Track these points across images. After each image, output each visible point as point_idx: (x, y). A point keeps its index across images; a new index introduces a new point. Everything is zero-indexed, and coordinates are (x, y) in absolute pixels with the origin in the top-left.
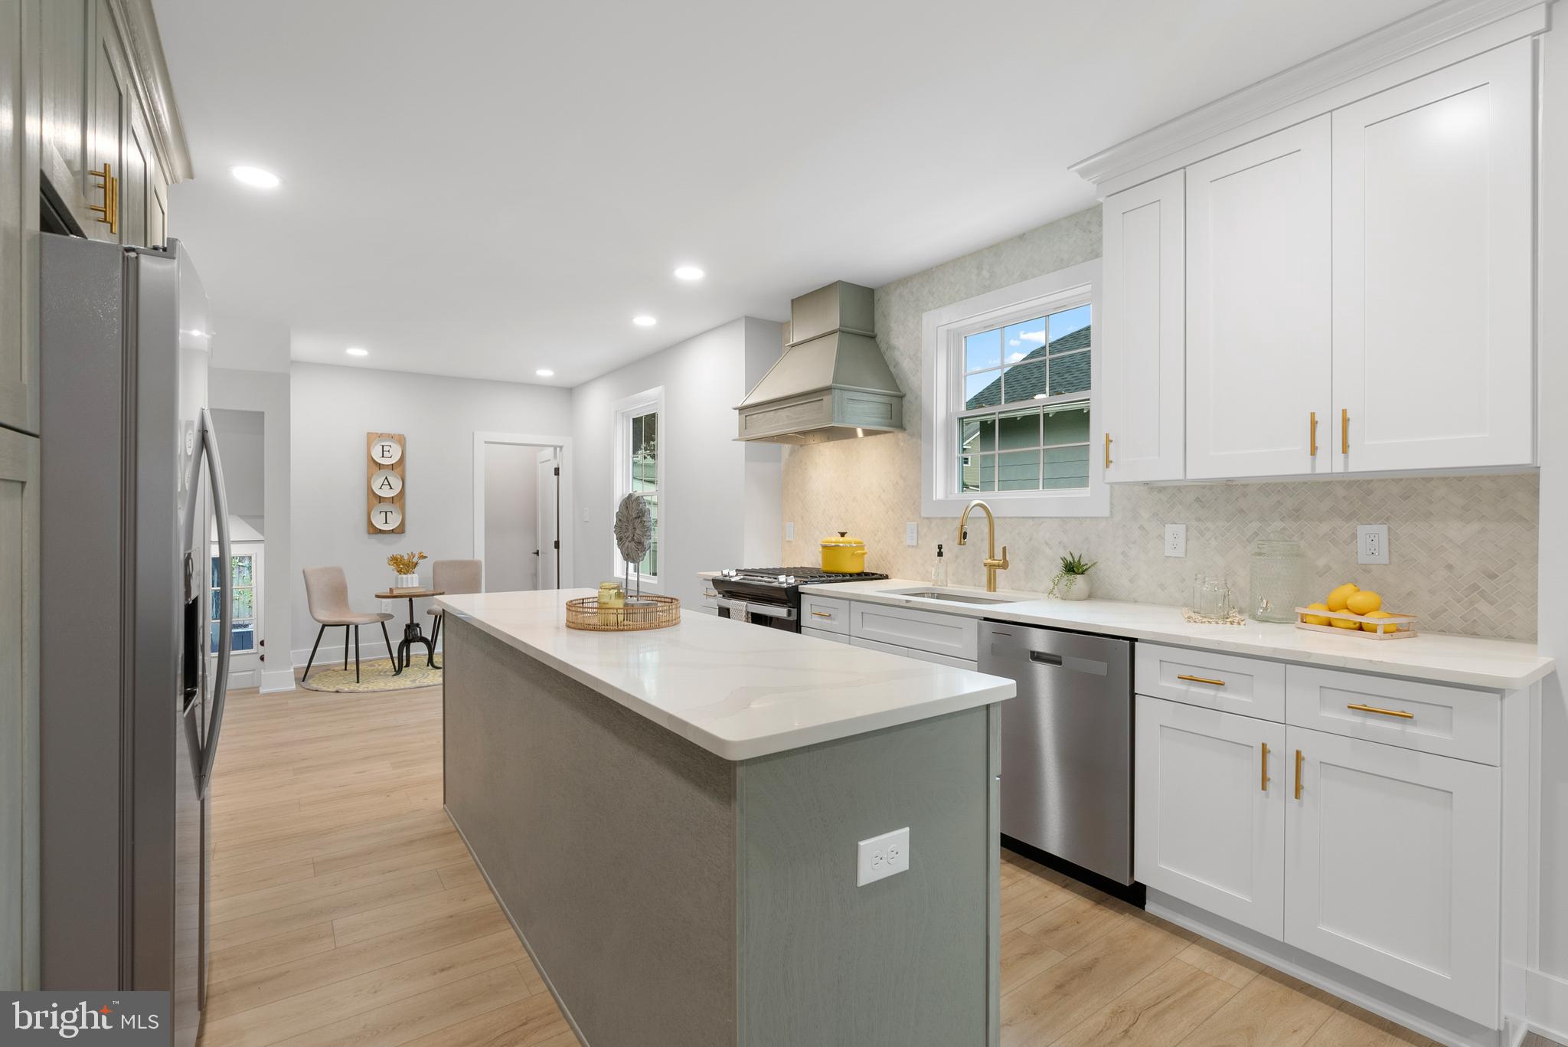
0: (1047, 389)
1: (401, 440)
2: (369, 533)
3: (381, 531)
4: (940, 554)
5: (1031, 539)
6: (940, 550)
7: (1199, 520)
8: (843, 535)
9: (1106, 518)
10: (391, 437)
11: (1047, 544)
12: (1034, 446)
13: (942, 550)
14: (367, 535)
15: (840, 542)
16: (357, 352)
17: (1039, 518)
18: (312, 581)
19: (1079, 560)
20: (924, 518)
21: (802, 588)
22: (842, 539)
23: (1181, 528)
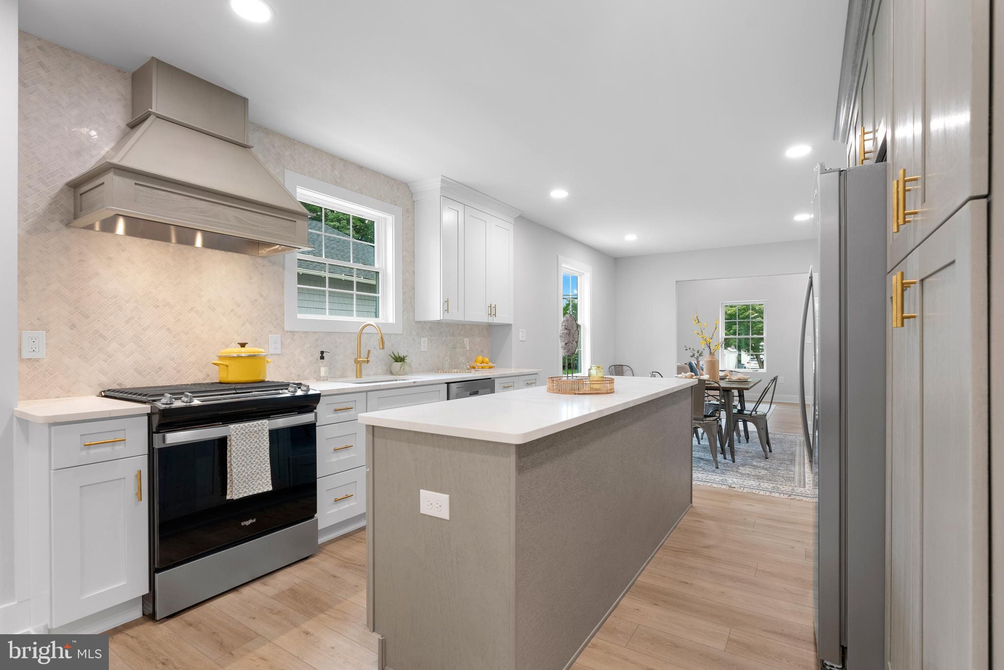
0: (351, 260)
4: (322, 358)
5: (366, 345)
6: (322, 355)
7: (430, 336)
8: (243, 345)
9: (401, 334)
11: (374, 348)
12: (351, 290)
13: (324, 355)
15: (242, 353)
17: (370, 333)
19: (395, 356)
20: (287, 332)
22: (243, 349)
23: (426, 339)
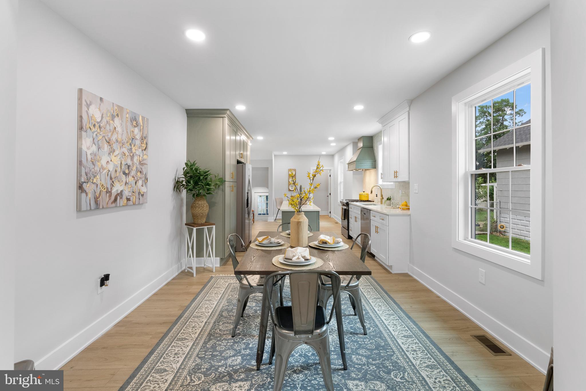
1: (295, 170)
2: (289, 191)
3: (291, 190)
8: (364, 192)
9: (395, 189)
10: (293, 170)
14: (288, 191)
16: (285, 153)
18: (277, 200)
21: (349, 203)
22: (364, 193)
